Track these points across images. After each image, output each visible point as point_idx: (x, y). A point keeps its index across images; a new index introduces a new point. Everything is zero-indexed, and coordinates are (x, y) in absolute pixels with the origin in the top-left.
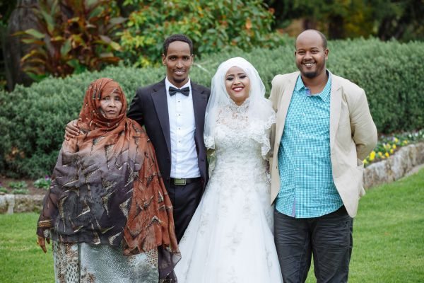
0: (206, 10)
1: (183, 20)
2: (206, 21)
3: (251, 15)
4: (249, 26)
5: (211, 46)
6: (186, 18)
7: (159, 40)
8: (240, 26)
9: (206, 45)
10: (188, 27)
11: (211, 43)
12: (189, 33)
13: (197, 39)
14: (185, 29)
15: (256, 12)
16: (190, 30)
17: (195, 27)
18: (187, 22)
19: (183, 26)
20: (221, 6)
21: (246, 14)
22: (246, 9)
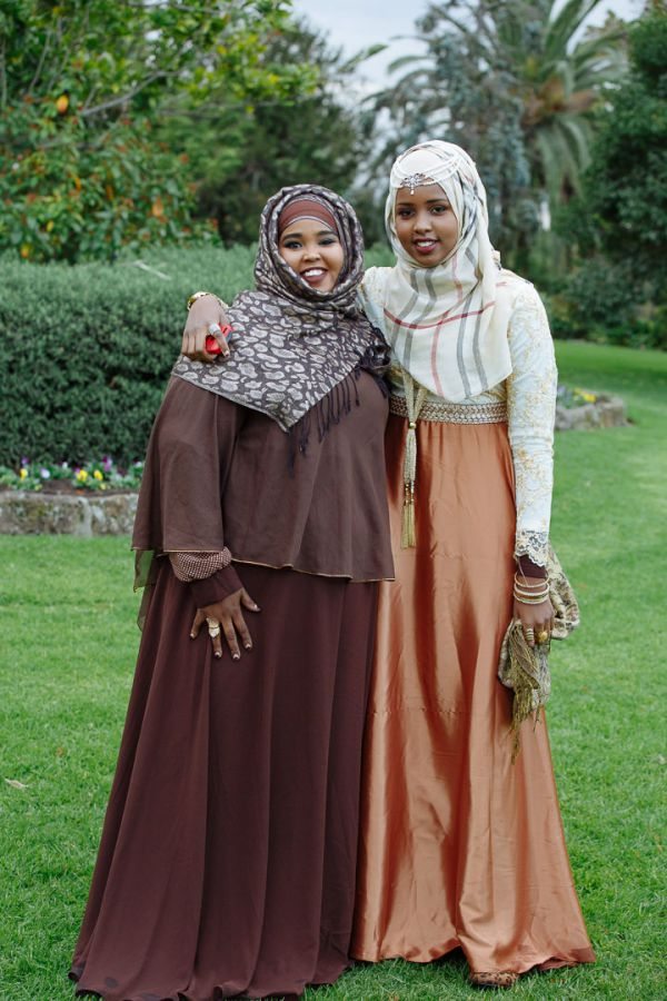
0: (92, 179)
1: (50, 194)
2: (92, 197)
3: (164, 192)
4: (157, 211)
5: (103, 241)
6: (57, 192)
7: (17, 227)
8: (143, 210)
9: (92, 239)
10: (62, 206)
11: (102, 236)
12: (64, 216)
13: (77, 228)
14: (56, 209)
15: (172, 189)
16: (66, 211)
17: (76, 207)
18: (59, 199)
19: (53, 205)
20: (116, 173)
21: (156, 191)
22: (155, 182)
